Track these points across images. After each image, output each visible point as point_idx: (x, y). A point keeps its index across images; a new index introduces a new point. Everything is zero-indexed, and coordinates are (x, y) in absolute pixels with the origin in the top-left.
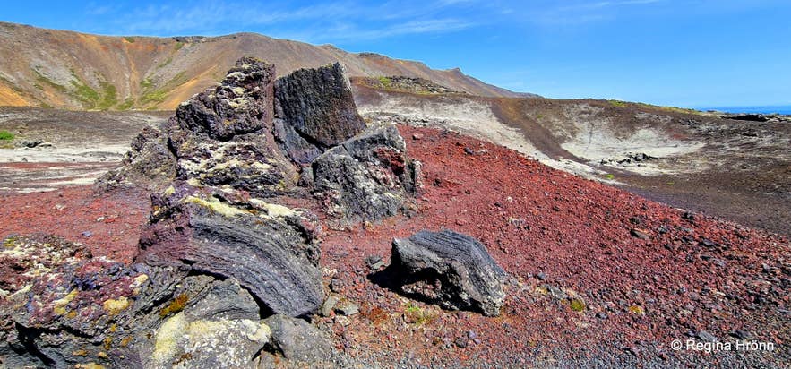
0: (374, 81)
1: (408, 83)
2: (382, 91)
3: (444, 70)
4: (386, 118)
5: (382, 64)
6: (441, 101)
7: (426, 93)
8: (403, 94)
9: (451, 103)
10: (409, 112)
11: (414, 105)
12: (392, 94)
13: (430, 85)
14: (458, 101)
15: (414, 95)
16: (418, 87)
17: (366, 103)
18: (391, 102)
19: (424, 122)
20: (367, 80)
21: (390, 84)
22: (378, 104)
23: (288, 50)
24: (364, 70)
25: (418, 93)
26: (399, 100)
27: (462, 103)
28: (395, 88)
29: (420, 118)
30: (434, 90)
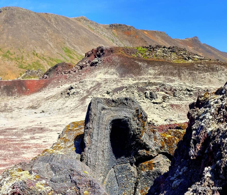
0: (132, 51)
1: (164, 52)
2: (141, 61)
3: (184, 39)
4: (154, 87)
5: (129, 35)
6: (197, 70)
7: (181, 61)
8: (161, 63)
9: (207, 71)
10: (172, 81)
11: (172, 74)
12: (151, 63)
13: (185, 54)
14: (213, 69)
15: (171, 64)
16: (174, 56)
17: (128, 73)
18: (150, 71)
19: (189, 91)
20: (126, 50)
21: (147, 53)
22: (139, 74)
23: (47, 23)
24: (113, 40)
25: (175, 61)
26: (157, 70)
27: (217, 71)
28: (152, 57)
29: (184, 87)
30: (189, 58)
